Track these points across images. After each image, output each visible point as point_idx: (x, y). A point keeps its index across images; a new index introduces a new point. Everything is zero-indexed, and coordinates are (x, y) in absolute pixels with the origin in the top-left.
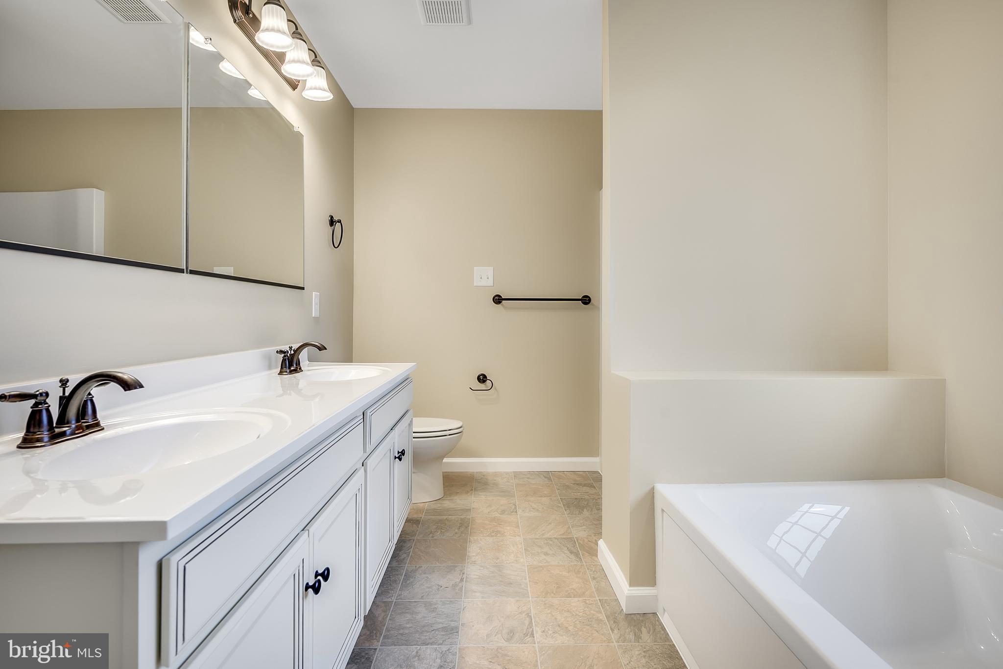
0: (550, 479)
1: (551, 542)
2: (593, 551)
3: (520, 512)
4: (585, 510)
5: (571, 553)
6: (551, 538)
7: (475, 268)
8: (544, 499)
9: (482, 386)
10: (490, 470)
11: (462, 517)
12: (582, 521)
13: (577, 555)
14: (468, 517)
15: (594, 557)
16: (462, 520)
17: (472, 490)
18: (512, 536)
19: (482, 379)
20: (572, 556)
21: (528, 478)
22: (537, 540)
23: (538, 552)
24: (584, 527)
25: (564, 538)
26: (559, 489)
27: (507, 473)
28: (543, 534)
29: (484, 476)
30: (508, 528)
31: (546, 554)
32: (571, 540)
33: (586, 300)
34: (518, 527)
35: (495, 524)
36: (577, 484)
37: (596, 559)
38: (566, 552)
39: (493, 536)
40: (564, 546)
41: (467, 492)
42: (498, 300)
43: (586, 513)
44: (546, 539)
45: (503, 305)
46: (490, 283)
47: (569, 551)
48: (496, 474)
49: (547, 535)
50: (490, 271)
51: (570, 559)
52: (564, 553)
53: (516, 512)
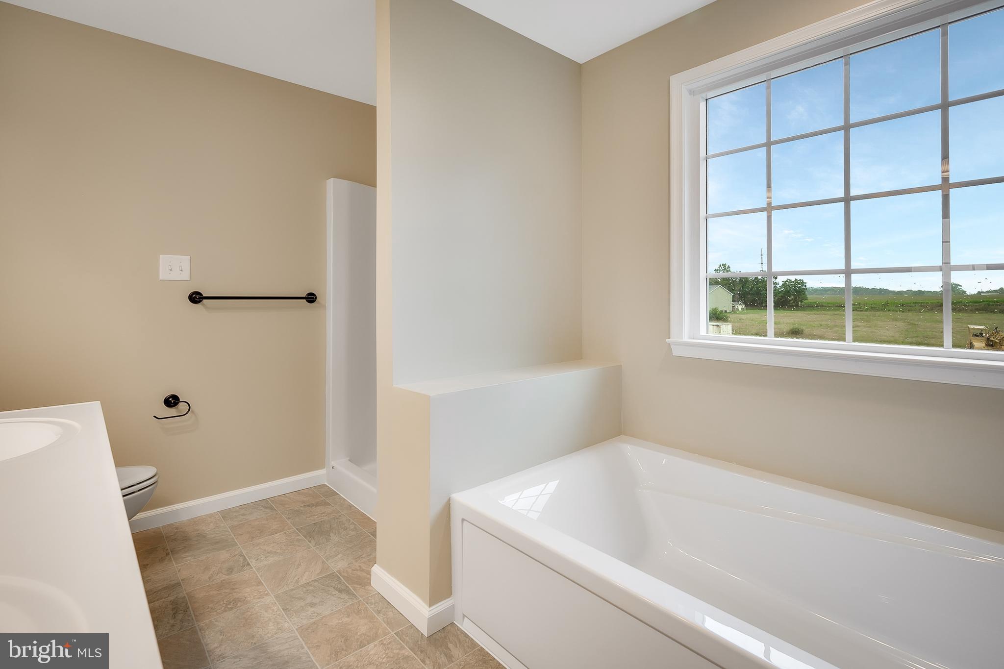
0: (272, 508)
1: (311, 588)
2: (364, 581)
3: (253, 563)
4: (331, 534)
5: (340, 591)
6: (309, 582)
7: (161, 256)
8: (277, 536)
9: (172, 411)
10: (185, 518)
11: (172, 598)
12: (334, 549)
13: (347, 591)
14: (181, 595)
15: (367, 587)
16: (172, 602)
17: (168, 554)
18: (259, 598)
19: (172, 401)
20: (344, 596)
21: (244, 515)
22: (294, 592)
23: (301, 606)
24: (340, 555)
25: (323, 577)
26: (289, 518)
27: (211, 516)
28: (297, 582)
29: (177, 528)
30: (248, 590)
31: (312, 605)
32: (332, 576)
33: (311, 298)
34: (259, 583)
35: (226, 591)
36: (309, 506)
37: (371, 588)
38: (333, 593)
39: (232, 609)
40: (328, 586)
41: (162, 560)
42: (196, 298)
43: (334, 538)
44: (303, 586)
45: (203, 305)
46: (185, 276)
47: (336, 590)
48: (195, 522)
49: (303, 581)
50: (184, 261)
51: (342, 600)
52: (333, 595)
53: (249, 564)
